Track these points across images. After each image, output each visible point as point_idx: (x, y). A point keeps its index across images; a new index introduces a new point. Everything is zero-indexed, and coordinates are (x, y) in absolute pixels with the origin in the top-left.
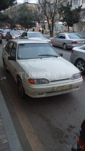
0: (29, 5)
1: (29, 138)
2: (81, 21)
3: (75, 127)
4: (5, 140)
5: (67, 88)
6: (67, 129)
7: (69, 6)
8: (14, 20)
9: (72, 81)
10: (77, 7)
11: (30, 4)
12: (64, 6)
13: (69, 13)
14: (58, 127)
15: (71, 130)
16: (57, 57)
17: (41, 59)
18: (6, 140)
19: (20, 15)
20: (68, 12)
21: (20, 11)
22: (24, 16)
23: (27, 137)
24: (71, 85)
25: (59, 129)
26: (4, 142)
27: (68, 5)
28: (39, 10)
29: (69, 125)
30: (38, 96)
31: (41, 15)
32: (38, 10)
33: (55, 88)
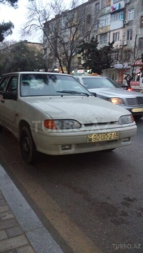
0: (29, 44)
1: (53, 219)
2: (113, 68)
3: (135, 199)
4: (7, 214)
5: (113, 138)
6: (123, 203)
7: (94, 43)
8: (5, 66)
9: (120, 126)
10: (107, 45)
11: (31, 44)
12: (87, 43)
13: (95, 53)
14: (104, 201)
15: (129, 204)
16: (88, 96)
17: (62, 96)
18: (10, 214)
19: (16, 58)
20: (93, 51)
21: (15, 52)
22: (21, 60)
23: (49, 219)
24: (119, 132)
25: (107, 203)
26: (7, 217)
27: (92, 41)
28: (45, 53)
29: (123, 197)
30: (62, 152)
31: (49, 60)
32: (43, 52)
33: (92, 137)
